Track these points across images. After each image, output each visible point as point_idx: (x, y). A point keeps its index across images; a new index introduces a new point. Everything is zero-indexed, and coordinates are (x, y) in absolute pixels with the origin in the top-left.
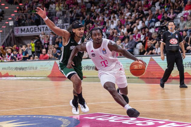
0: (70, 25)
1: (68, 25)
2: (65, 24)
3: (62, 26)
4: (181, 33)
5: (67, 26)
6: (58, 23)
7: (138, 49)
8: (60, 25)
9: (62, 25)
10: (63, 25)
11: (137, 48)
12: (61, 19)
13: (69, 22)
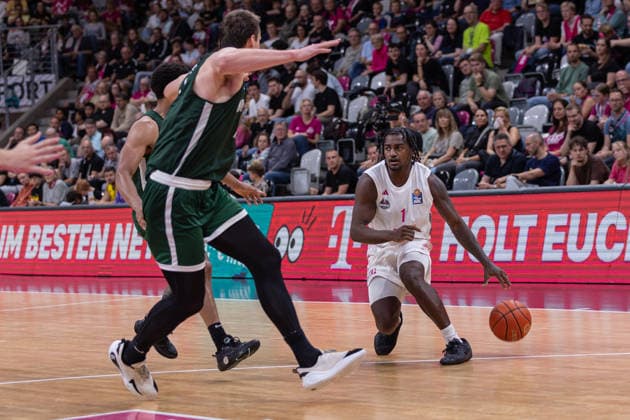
0: (56, 83)
1: (50, 82)
2: (38, 78)
3: (28, 84)
4: (465, 115)
5: (46, 83)
6: (14, 72)
7: (308, 173)
8: (20, 80)
9: (28, 79)
10: (33, 78)
11: (304, 169)
12: (26, 58)
13: (56, 68)
